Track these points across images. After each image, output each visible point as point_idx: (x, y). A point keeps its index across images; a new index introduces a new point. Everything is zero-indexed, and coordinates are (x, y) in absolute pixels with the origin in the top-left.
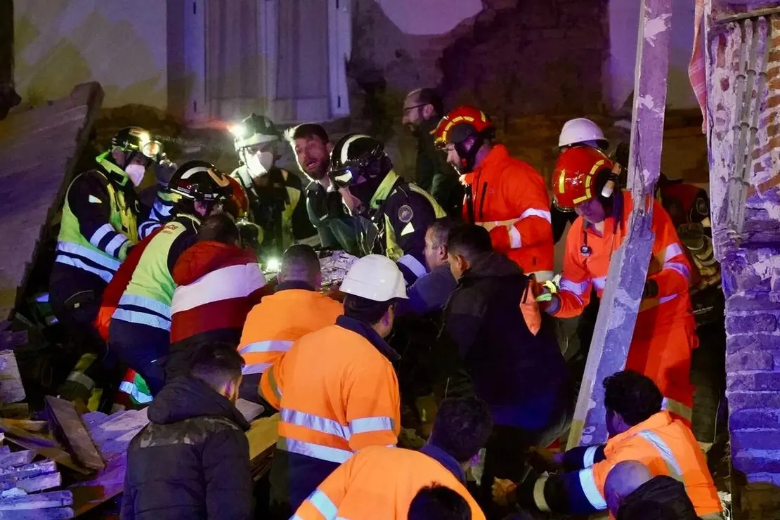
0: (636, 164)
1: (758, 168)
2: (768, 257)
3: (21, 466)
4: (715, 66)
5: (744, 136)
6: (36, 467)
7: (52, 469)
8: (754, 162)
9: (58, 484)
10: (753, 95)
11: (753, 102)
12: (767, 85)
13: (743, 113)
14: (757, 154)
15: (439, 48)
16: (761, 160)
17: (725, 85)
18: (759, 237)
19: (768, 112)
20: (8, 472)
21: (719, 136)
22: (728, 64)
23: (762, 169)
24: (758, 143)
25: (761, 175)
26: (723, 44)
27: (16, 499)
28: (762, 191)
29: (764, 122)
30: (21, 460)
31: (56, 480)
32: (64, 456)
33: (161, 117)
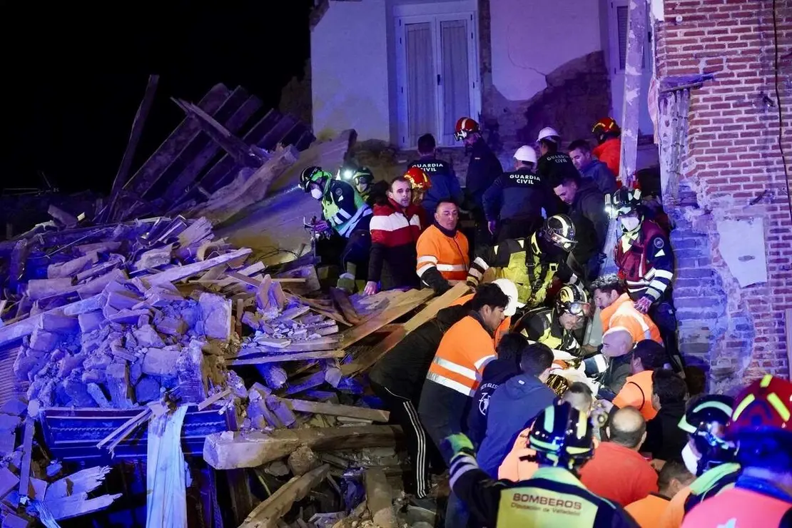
0: (624, 165)
1: (685, 166)
2: (691, 210)
3: (318, 322)
4: (662, 114)
5: (677, 149)
6: (326, 323)
7: (334, 323)
8: (683, 163)
9: (337, 331)
10: (682, 128)
11: (682, 132)
12: (689, 123)
13: (676, 139)
14: (684, 159)
15: (525, 107)
16: (686, 161)
17: (667, 124)
18: (685, 201)
19: (689, 137)
20: (311, 326)
21: (665, 150)
22: (669, 113)
23: (687, 166)
24: (684, 153)
25: (687, 169)
26: (666, 103)
27: (316, 339)
28: (687, 177)
29: (688, 142)
30: (318, 320)
31: (336, 329)
32: (340, 318)
33: (387, 145)
